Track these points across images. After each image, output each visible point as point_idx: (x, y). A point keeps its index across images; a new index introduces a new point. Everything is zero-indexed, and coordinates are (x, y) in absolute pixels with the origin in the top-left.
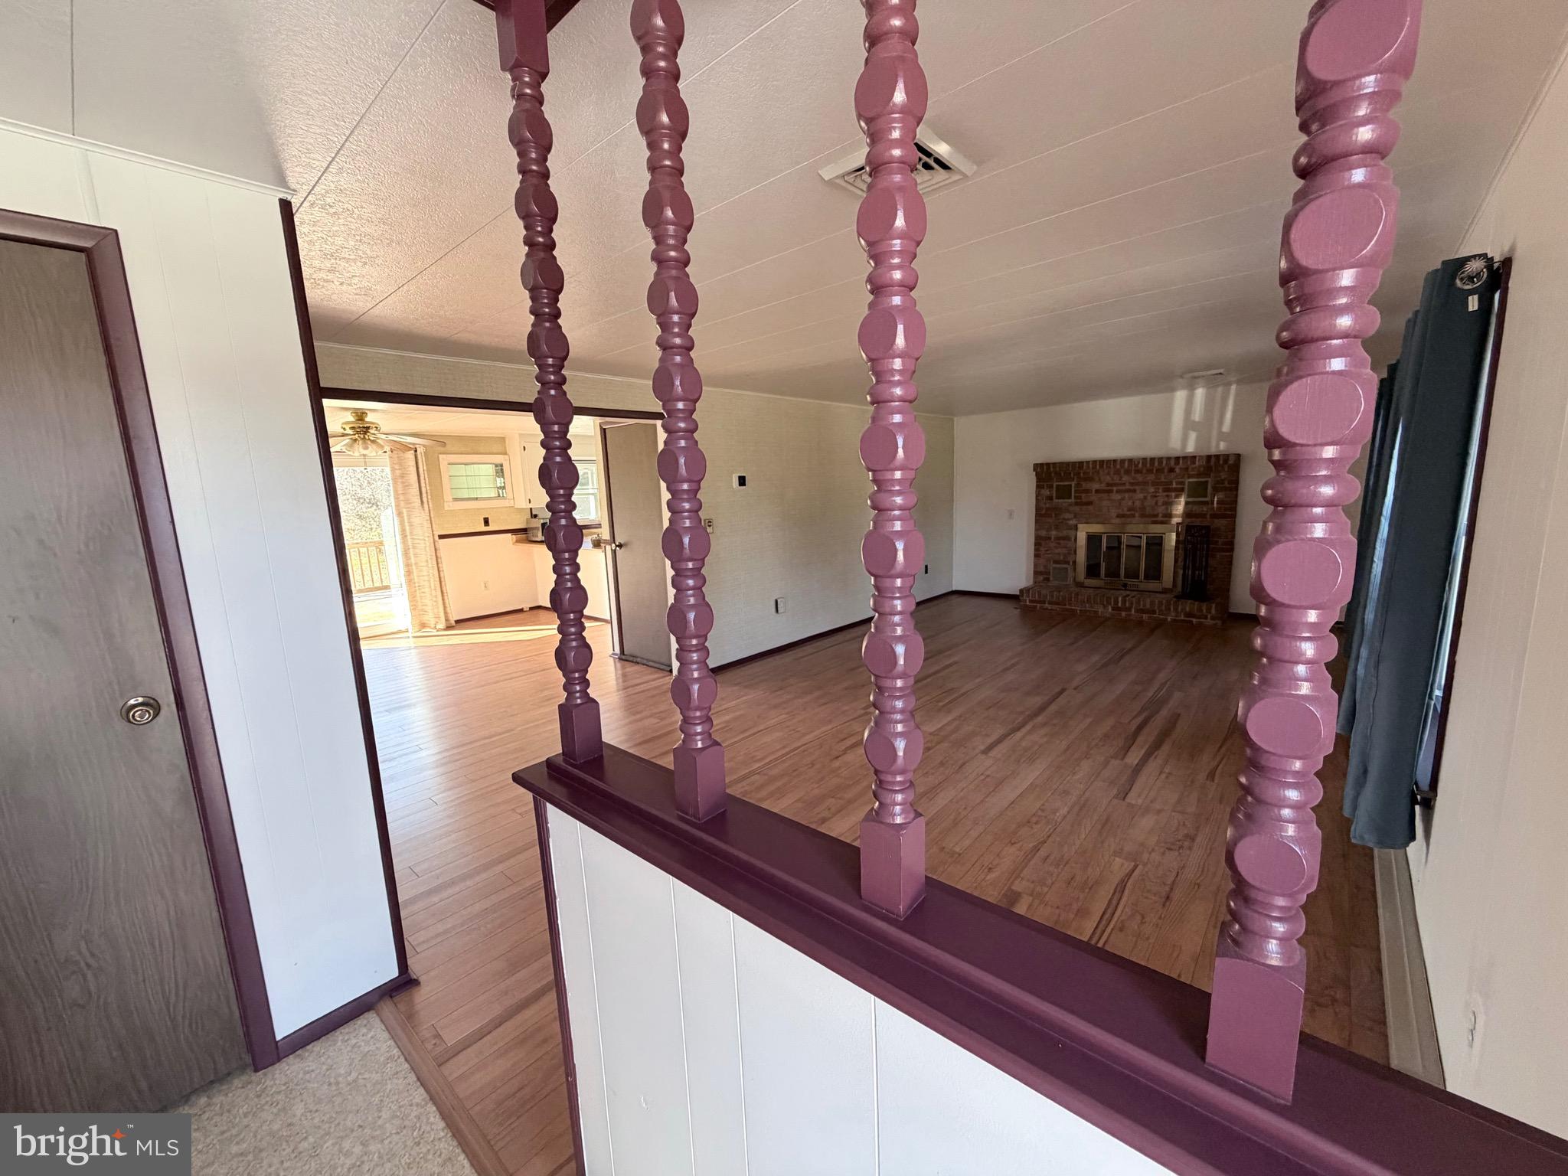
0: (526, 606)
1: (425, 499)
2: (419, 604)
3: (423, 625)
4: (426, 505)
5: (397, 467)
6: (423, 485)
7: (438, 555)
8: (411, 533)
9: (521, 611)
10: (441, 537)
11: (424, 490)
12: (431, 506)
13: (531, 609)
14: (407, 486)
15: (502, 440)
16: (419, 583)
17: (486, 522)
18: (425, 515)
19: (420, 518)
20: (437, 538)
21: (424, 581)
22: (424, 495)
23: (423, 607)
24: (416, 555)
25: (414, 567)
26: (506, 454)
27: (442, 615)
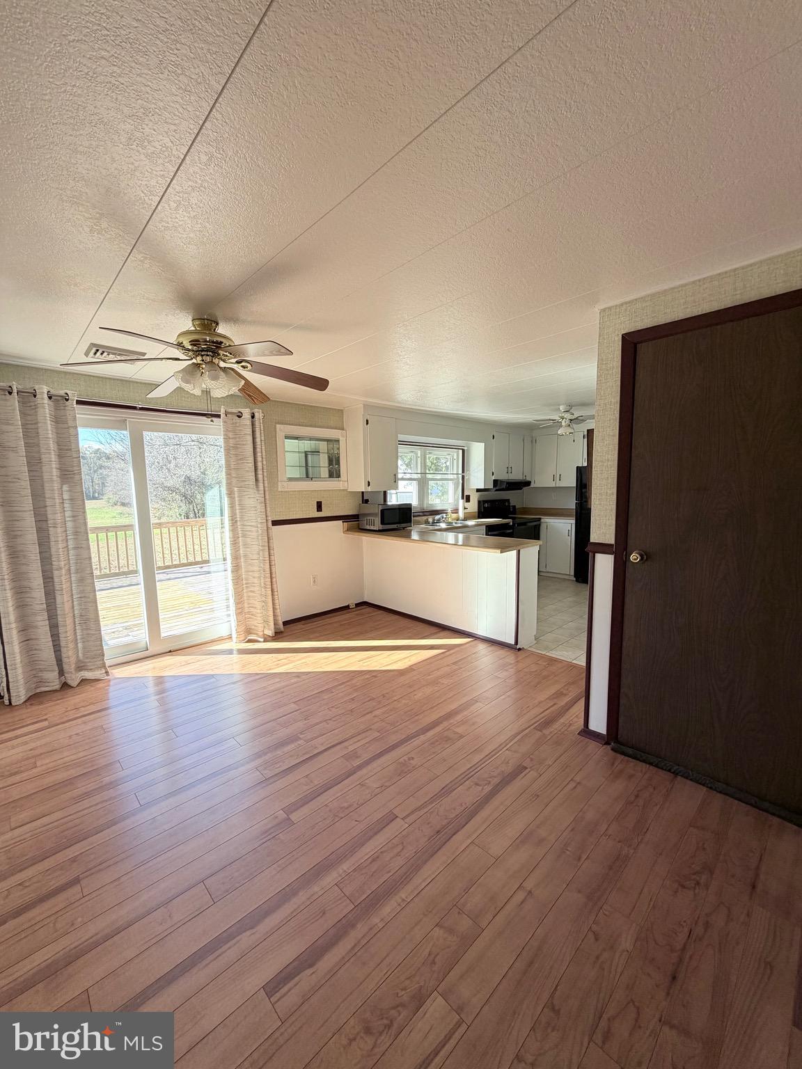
0: (352, 602)
1: (260, 476)
2: (246, 605)
3: (249, 631)
4: (261, 485)
5: (231, 435)
6: (259, 459)
7: (271, 545)
8: (242, 518)
9: (347, 607)
10: (275, 523)
11: (259, 464)
12: (266, 485)
13: (357, 605)
14: (240, 459)
15: (340, 412)
16: (246, 579)
17: (319, 507)
18: (260, 497)
19: (252, 500)
20: (270, 524)
21: (254, 578)
22: (260, 472)
23: (252, 610)
24: (245, 545)
25: (242, 560)
26: (343, 429)
27: (271, 619)
